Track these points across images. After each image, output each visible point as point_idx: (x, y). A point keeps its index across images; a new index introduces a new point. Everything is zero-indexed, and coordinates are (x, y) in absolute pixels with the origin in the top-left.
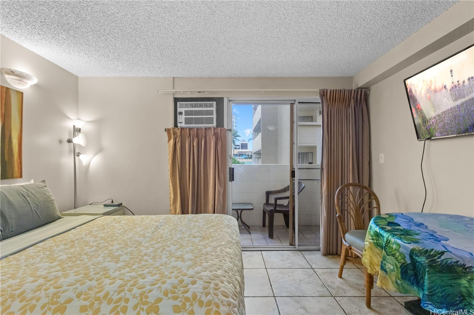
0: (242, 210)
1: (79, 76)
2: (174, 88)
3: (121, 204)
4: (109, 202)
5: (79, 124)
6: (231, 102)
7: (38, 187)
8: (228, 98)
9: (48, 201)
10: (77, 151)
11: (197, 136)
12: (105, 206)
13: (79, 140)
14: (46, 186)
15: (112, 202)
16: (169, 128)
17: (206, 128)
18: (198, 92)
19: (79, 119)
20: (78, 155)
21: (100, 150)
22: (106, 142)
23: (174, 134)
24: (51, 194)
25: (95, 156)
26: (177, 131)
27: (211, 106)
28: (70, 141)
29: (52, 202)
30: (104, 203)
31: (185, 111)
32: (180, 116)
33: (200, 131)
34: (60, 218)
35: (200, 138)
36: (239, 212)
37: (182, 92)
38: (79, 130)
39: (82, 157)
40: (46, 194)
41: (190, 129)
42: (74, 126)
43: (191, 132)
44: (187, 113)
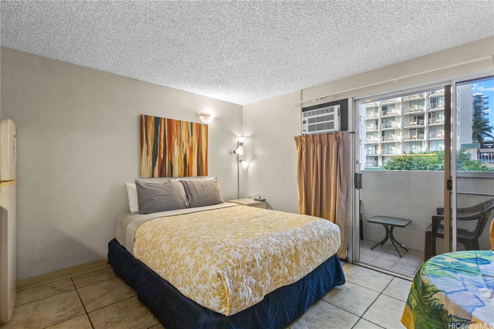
0: (393, 226)
1: (243, 105)
2: (302, 100)
3: (265, 200)
4: (258, 198)
5: (241, 140)
6: (357, 102)
7: (212, 182)
8: (352, 98)
9: (216, 191)
10: (240, 159)
11: (321, 142)
12: (255, 200)
13: (240, 151)
14: (216, 182)
15: (260, 198)
16: (297, 136)
17: (328, 133)
18: (321, 99)
19: (243, 136)
20: (241, 161)
21: (254, 157)
22: (259, 152)
23: (301, 142)
24: (219, 187)
25: (251, 162)
26: (303, 138)
27: (332, 110)
28: (234, 152)
29: (218, 191)
30: (255, 198)
31: (309, 119)
32: (305, 124)
33: (322, 137)
34: (222, 203)
35: (323, 143)
36: (389, 227)
37: (307, 102)
38: (242, 144)
39: (243, 162)
40: (215, 187)
41: (313, 136)
42: (238, 142)
43: (315, 138)
44: (311, 121)
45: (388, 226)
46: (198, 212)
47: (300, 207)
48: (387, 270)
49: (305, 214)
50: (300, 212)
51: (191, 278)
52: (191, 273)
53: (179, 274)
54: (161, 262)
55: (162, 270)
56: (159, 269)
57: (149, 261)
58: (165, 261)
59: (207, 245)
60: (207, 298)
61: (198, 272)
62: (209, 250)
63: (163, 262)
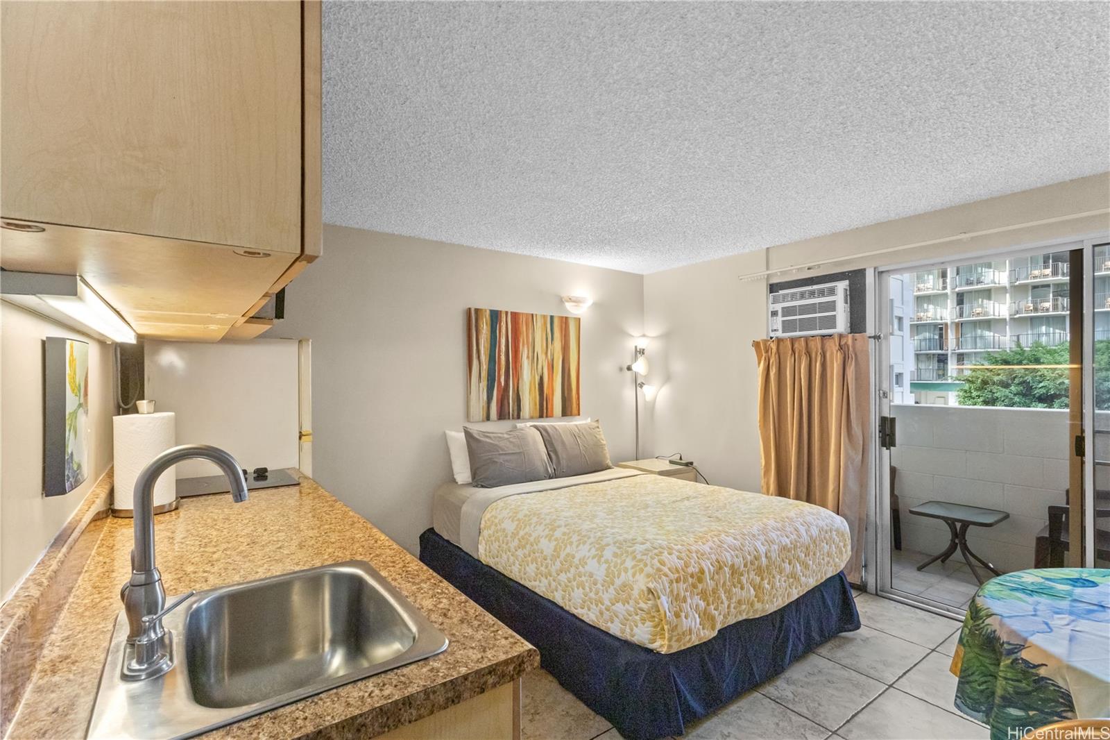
0: (966, 524)
1: (644, 273)
2: (768, 269)
3: (692, 463)
4: (676, 458)
5: (642, 343)
6: (884, 275)
7: (590, 428)
8: (875, 268)
9: (598, 446)
10: (639, 382)
11: (808, 353)
12: (671, 462)
13: (640, 367)
14: (598, 427)
15: (681, 459)
16: (758, 340)
17: (824, 337)
18: (809, 269)
19: (644, 336)
20: (641, 387)
21: (668, 378)
22: (678, 366)
23: (767, 352)
24: (603, 437)
25: (661, 388)
26: (772, 345)
27: (832, 292)
28: (629, 368)
29: (601, 446)
30: (670, 458)
31: (783, 308)
32: (775, 318)
33: (812, 344)
34: (610, 468)
35: (813, 356)
36: (958, 525)
37: (779, 274)
38: (642, 352)
39: (645, 387)
40: (596, 437)
41: (793, 340)
42: (636, 347)
43: (796, 345)
44: (786, 312)
45: (956, 523)
46: (575, 485)
47: (766, 480)
48: (948, 611)
49: (776, 496)
50: (764, 490)
51: (601, 594)
52: (599, 586)
53: (576, 589)
54: (538, 569)
55: (540, 582)
56: (535, 581)
57: (513, 567)
58: (547, 567)
59: (622, 544)
60: (630, 626)
61: (613, 585)
62: (627, 552)
63: (543, 569)
